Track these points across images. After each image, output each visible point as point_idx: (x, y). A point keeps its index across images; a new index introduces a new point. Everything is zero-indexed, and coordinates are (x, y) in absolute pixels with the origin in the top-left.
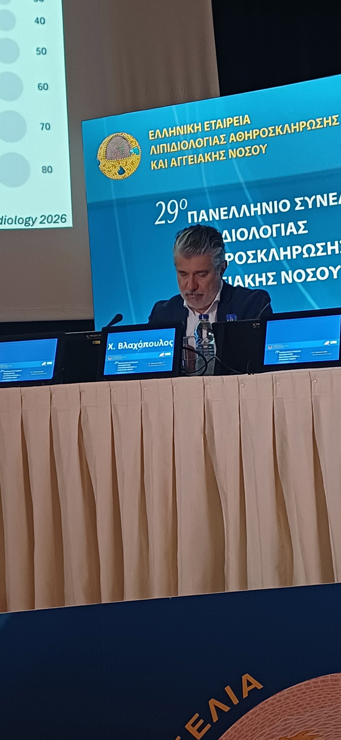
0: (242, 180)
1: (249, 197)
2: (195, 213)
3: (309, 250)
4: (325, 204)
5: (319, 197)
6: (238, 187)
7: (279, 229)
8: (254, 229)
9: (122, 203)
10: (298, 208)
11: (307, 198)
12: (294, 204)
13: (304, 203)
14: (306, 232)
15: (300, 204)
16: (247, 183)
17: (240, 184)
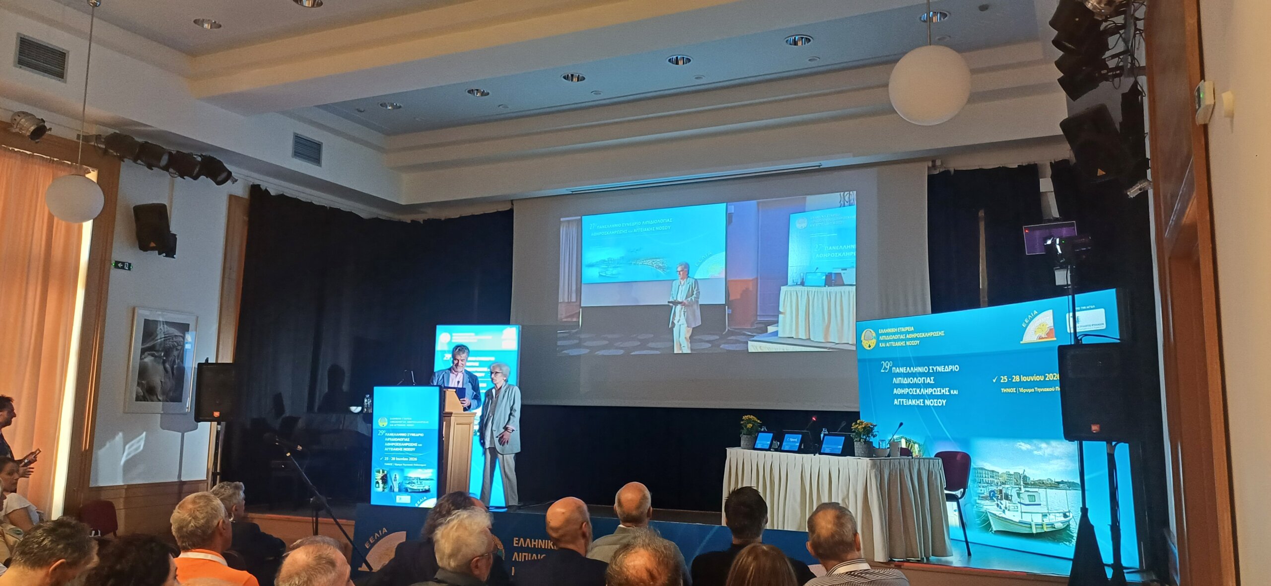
0: (911, 356)
1: (913, 364)
2: (895, 368)
3: (935, 391)
4: (940, 371)
5: (938, 367)
6: (909, 358)
7: (924, 380)
8: (915, 379)
9: (870, 360)
10: (931, 371)
11: (934, 367)
12: (929, 369)
13: (933, 369)
14: (934, 382)
15: (931, 369)
16: (913, 357)
17: (910, 357)
